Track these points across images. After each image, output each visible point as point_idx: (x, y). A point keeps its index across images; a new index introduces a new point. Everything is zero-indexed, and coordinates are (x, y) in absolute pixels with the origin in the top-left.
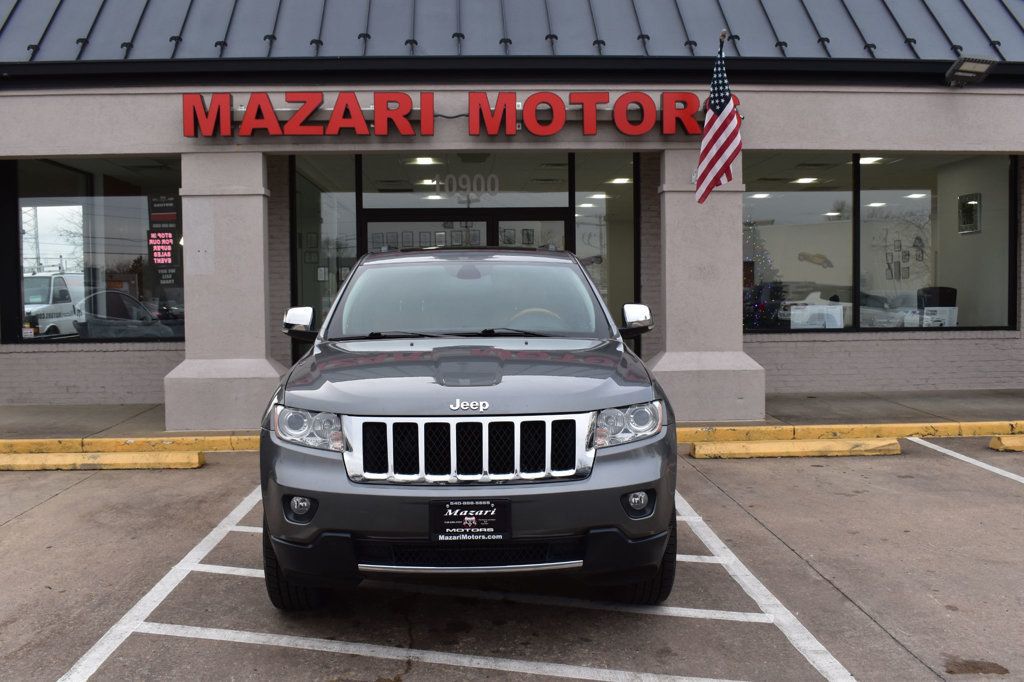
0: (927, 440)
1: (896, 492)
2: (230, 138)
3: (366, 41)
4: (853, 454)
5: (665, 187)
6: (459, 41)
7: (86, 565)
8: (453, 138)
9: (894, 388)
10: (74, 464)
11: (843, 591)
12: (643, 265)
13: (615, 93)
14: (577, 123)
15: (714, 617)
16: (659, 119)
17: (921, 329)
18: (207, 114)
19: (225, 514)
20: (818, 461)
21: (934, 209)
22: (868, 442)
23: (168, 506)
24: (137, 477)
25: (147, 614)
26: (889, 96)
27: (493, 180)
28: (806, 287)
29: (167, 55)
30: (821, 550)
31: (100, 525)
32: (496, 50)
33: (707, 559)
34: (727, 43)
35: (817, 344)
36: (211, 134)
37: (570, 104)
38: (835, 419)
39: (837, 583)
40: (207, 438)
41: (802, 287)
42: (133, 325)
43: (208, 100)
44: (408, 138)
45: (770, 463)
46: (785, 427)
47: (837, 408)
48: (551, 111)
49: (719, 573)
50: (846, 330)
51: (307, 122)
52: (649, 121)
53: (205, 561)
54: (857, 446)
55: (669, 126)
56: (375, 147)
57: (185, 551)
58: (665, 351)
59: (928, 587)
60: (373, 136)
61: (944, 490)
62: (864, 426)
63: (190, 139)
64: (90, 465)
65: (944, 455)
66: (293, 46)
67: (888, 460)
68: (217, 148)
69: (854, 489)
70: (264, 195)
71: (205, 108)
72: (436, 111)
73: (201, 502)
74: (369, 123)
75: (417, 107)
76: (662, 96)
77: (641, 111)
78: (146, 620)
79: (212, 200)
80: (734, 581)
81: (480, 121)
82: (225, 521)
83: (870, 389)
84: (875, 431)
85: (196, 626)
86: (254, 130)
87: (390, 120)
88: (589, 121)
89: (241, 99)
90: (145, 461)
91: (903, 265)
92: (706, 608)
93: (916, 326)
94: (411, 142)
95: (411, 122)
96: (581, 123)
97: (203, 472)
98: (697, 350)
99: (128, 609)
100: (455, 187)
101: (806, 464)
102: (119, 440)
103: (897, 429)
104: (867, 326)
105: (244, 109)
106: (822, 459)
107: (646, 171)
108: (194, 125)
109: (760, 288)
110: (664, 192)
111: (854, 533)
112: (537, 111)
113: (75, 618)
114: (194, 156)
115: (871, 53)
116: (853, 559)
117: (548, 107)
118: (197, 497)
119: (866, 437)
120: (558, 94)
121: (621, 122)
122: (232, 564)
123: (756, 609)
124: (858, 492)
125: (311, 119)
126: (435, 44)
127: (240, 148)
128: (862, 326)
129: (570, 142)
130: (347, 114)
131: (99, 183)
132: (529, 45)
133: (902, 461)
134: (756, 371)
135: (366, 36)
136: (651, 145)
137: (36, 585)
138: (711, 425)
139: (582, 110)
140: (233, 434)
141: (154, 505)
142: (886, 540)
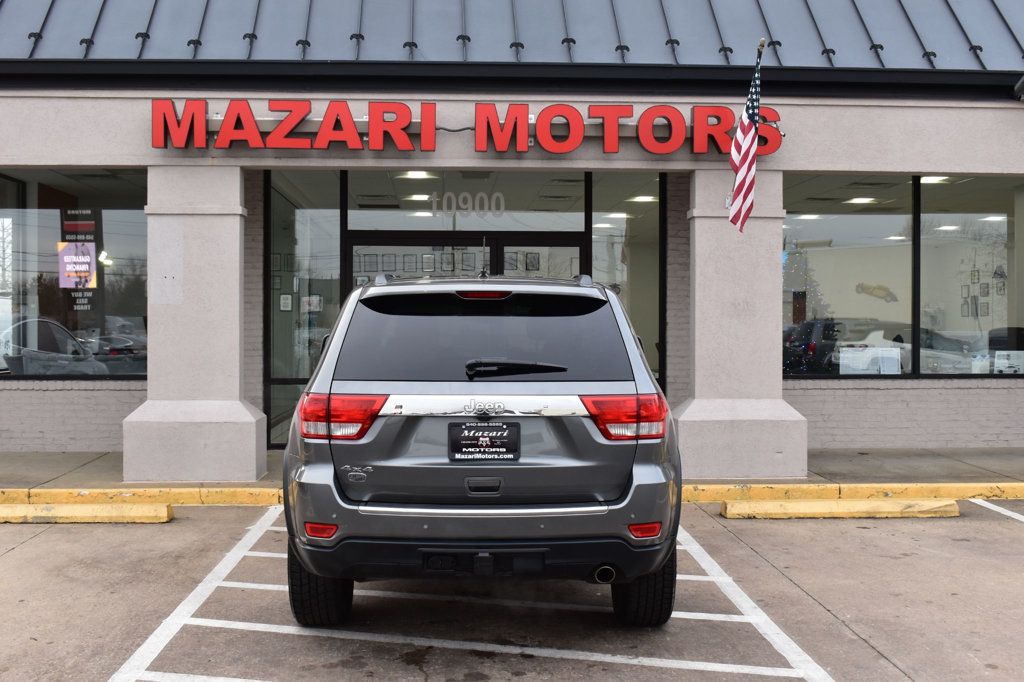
0: (993, 502)
1: (948, 555)
2: (204, 151)
3: (358, 43)
4: (906, 515)
5: (696, 212)
6: (464, 45)
7: (67, 618)
8: (456, 154)
9: (959, 444)
10: (25, 517)
11: (879, 649)
12: (669, 299)
13: (640, 105)
14: (598, 138)
15: (742, 671)
16: (689, 136)
17: (991, 376)
18: (179, 123)
19: (208, 569)
20: (865, 523)
21: (1011, 234)
22: (920, 502)
23: (142, 561)
24: (100, 531)
25: (148, 663)
26: (950, 111)
27: (498, 199)
28: (867, 324)
29: (132, 55)
30: (860, 611)
31: (72, 580)
32: (506, 56)
33: (735, 618)
34: (766, 51)
35: (871, 392)
36: (183, 145)
37: (589, 117)
38: (885, 478)
39: (872, 642)
40: (173, 490)
41: (860, 325)
42: (64, 361)
43: (180, 107)
44: (406, 154)
45: (810, 524)
46: (829, 486)
47: (891, 466)
48: (567, 125)
49: (749, 632)
50: (903, 376)
51: (292, 134)
52: (678, 136)
53: (198, 614)
54: (910, 507)
55: (701, 143)
56: (369, 162)
57: (173, 605)
58: (694, 398)
59: (969, 647)
60: (366, 150)
61: (1003, 554)
62: (919, 485)
63: (159, 150)
64: (44, 517)
65: (1008, 518)
66: (276, 48)
67: (944, 523)
68: (187, 161)
69: (902, 552)
70: (241, 215)
71: (176, 116)
72: (439, 124)
73: (178, 557)
74: (361, 135)
75: (416, 118)
76: (693, 110)
77: (669, 126)
78: (148, 669)
79: (182, 219)
80: (764, 639)
81: (487, 134)
82: (209, 576)
83: (932, 445)
84: (932, 491)
85: (202, 674)
86: (232, 142)
87: (386, 134)
88: (611, 135)
89: (218, 106)
90: (106, 514)
91: (982, 300)
92: (734, 663)
93: (987, 372)
94: (408, 158)
95: (409, 135)
96: (601, 139)
97: (172, 527)
98: (731, 397)
99: (125, 660)
100: (454, 205)
101: (852, 525)
102: (70, 490)
103: (958, 489)
104: (930, 372)
105: (220, 117)
106: (869, 521)
107: (674, 193)
108: (164, 134)
109: (811, 326)
110: (694, 217)
111: (897, 595)
112: (551, 124)
113: (71, 668)
114: (160, 170)
115: (931, 62)
116: (892, 620)
117: (564, 121)
118: (173, 552)
119: (923, 496)
120: (575, 105)
121: (647, 138)
122: (227, 618)
123: (786, 664)
124: (906, 555)
125: (296, 131)
126: (438, 49)
127: (216, 162)
128: (922, 371)
129: (587, 160)
130: (338, 125)
131: (33, 194)
132: (544, 51)
133: (961, 523)
134: (796, 422)
135: (358, 37)
136: (680, 165)
137: (19, 637)
138: (744, 482)
139: (602, 125)
140: (202, 485)
141: (127, 560)
142: (931, 602)
